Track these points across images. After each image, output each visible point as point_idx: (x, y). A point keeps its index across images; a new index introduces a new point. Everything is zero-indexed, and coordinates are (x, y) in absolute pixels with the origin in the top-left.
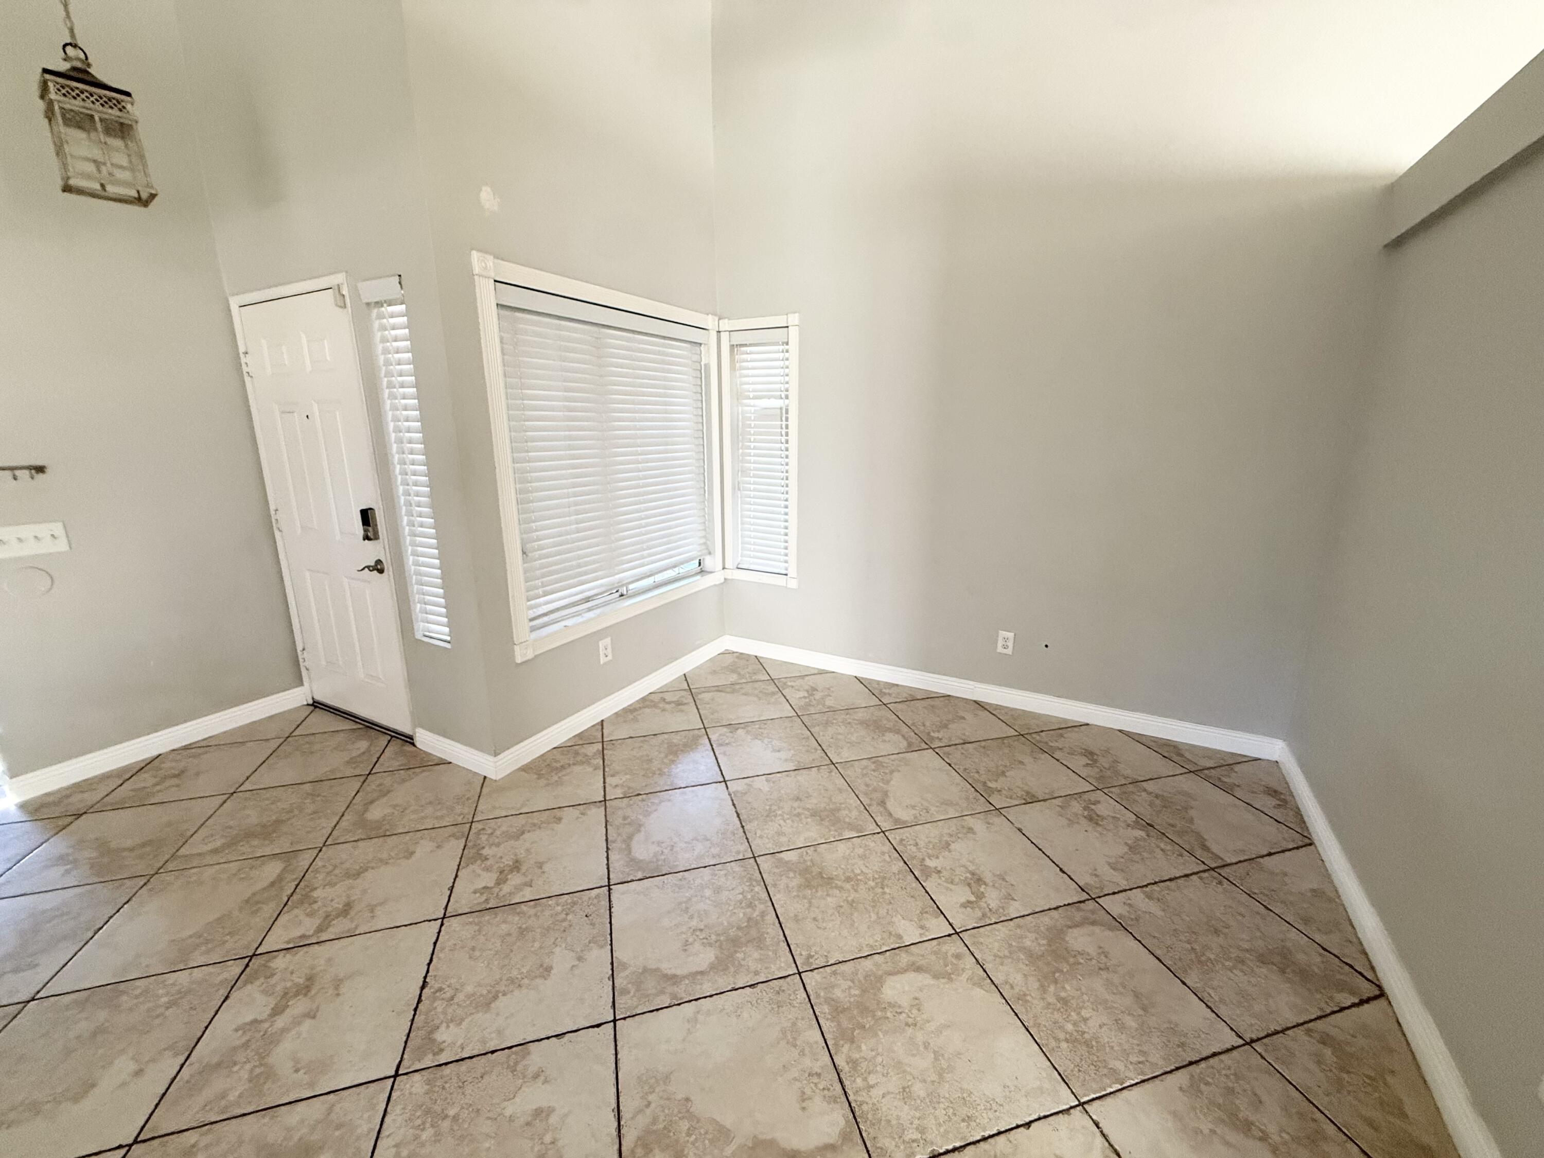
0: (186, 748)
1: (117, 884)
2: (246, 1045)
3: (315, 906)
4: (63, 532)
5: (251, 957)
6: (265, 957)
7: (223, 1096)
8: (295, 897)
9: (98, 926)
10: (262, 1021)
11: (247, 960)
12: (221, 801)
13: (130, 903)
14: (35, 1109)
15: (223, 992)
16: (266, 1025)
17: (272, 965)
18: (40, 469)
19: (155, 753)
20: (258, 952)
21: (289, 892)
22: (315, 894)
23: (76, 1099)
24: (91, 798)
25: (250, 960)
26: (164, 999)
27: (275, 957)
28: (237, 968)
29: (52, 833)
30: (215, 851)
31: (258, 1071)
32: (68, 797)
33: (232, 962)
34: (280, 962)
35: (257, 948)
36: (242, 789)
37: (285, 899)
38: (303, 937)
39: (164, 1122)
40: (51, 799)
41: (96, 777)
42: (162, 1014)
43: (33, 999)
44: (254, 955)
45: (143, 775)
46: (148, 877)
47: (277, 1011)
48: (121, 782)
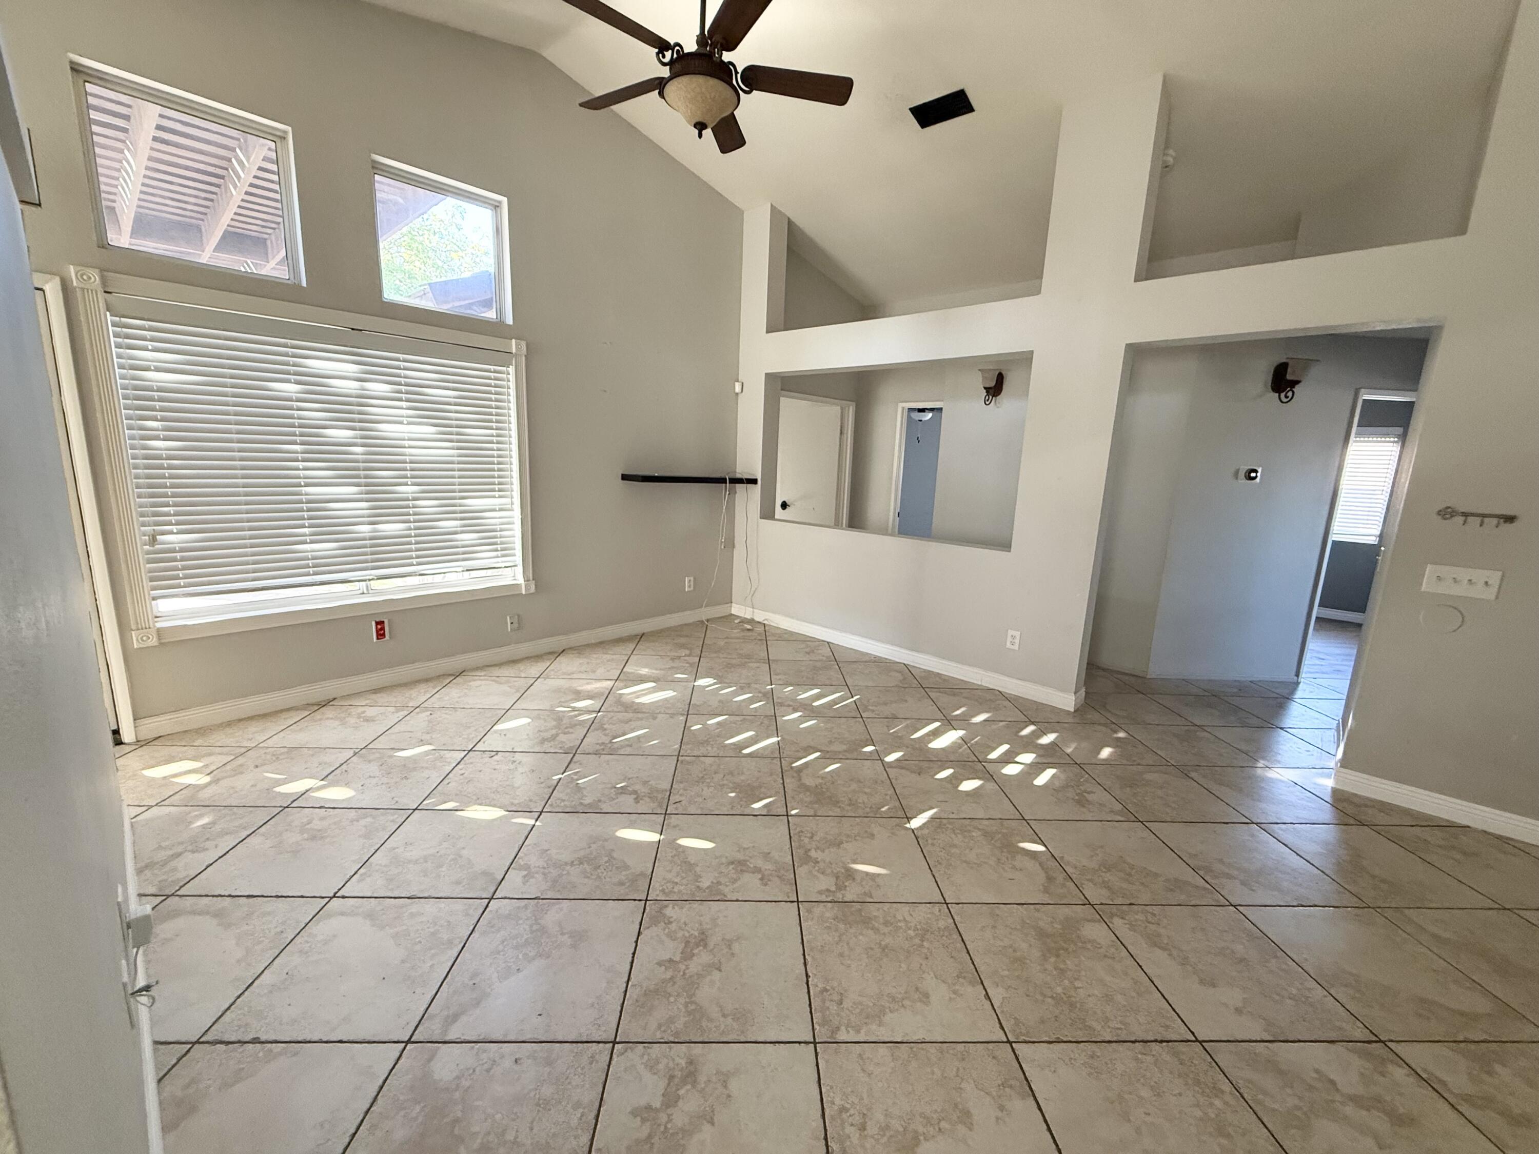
0: (1499, 838)
1: (1341, 889)
2: (1311, 1088)
3: (1485, 1077)
4: (1498, 583)
5: (1380, 1041)
6: (1392, 1056)
7: (1265, 1093)
8: (1472, 1047)
9: (1304, 904)
10: (1337, 1090)
11: (1375, 1039)
12: (1486, 906)
13: (1337, 909)
14: (1185, 962)
15: (1333, 1036)
16: (1338, 1097)
17: (1390, 1067)
18: (1510, 519)
19: (1465, 822)
20: (1389, 1044)
21: (1472, 1037)
22: (1498, 1068)
23: (1202, 982)
24: (1382, 819)
25: (1376, 1042)
26: (1294, 991)
27: (1400, 1066)
28: (1359, 1033)
29: (1337, 822)
30: (1435, 937)
31: (1299, 1113)
32: (1366, 806)
33: (1362, 1026)
34: (1399, 1073)
35: (1392, 1041)
36: (1521, 913)
37: (1461, 1038)
38: (1444, 1083)
39: (1224, 1055)
40: (1356, 800)
41: (1398, 807)
42: (1283, 997)
43: (1235, 906)
44: (1384, 1042)
45: (1437, 832)
46: (1365, 905)
47: (1354, 1099)
48: (1413, 824)
